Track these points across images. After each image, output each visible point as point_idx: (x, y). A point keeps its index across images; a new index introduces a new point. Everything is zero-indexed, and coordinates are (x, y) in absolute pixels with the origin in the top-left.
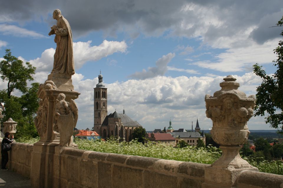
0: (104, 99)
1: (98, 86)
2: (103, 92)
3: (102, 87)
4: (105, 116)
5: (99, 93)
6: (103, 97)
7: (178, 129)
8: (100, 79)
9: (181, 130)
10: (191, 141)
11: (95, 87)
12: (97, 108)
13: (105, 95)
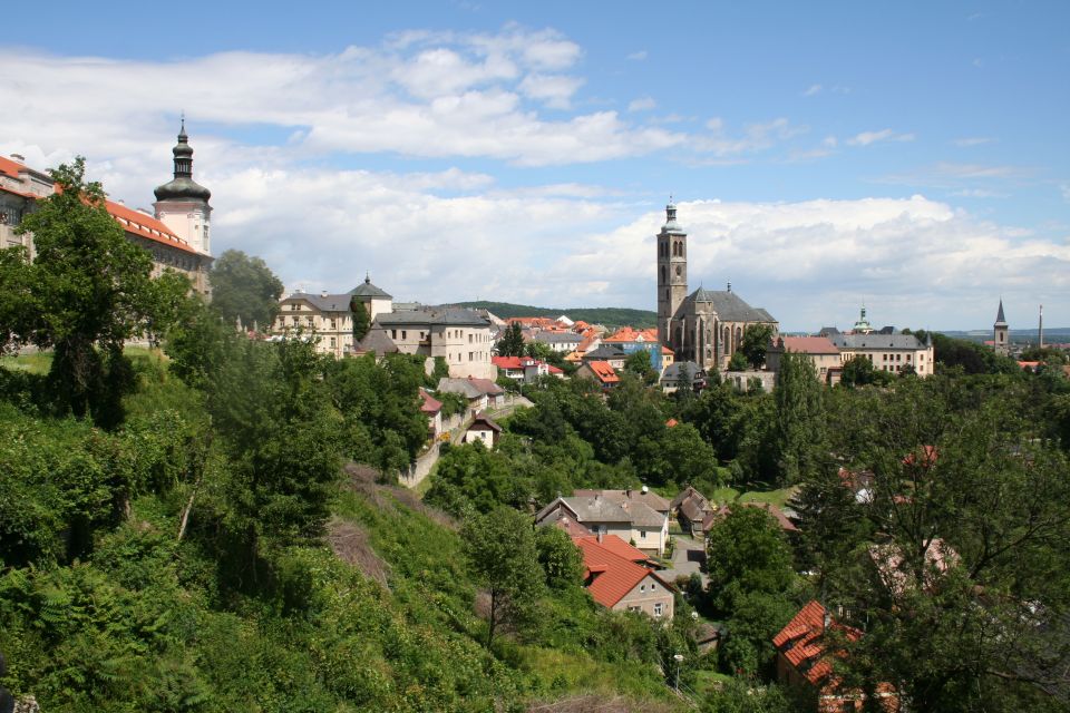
0: (679, 259)
1: (664, 230)
2: (676, 243)
3: (672, 232)
4: (683, 298)
5: (667, 245)
6: (675, 254)
7: (880, 328)
8: (671, 213)
9: (888, 330)
10: (892, 358)
11: (660, 232)
12: (664, 281)
13: (680, 249)
